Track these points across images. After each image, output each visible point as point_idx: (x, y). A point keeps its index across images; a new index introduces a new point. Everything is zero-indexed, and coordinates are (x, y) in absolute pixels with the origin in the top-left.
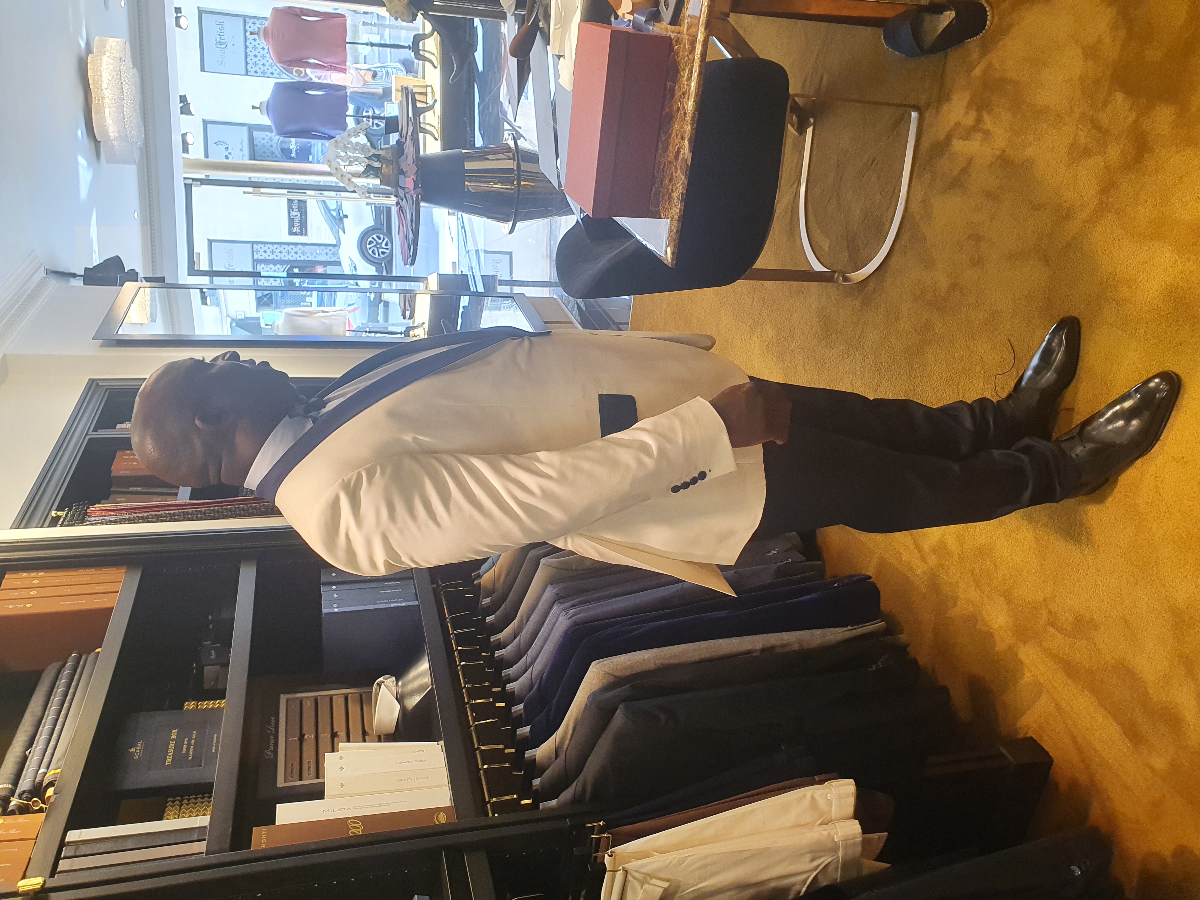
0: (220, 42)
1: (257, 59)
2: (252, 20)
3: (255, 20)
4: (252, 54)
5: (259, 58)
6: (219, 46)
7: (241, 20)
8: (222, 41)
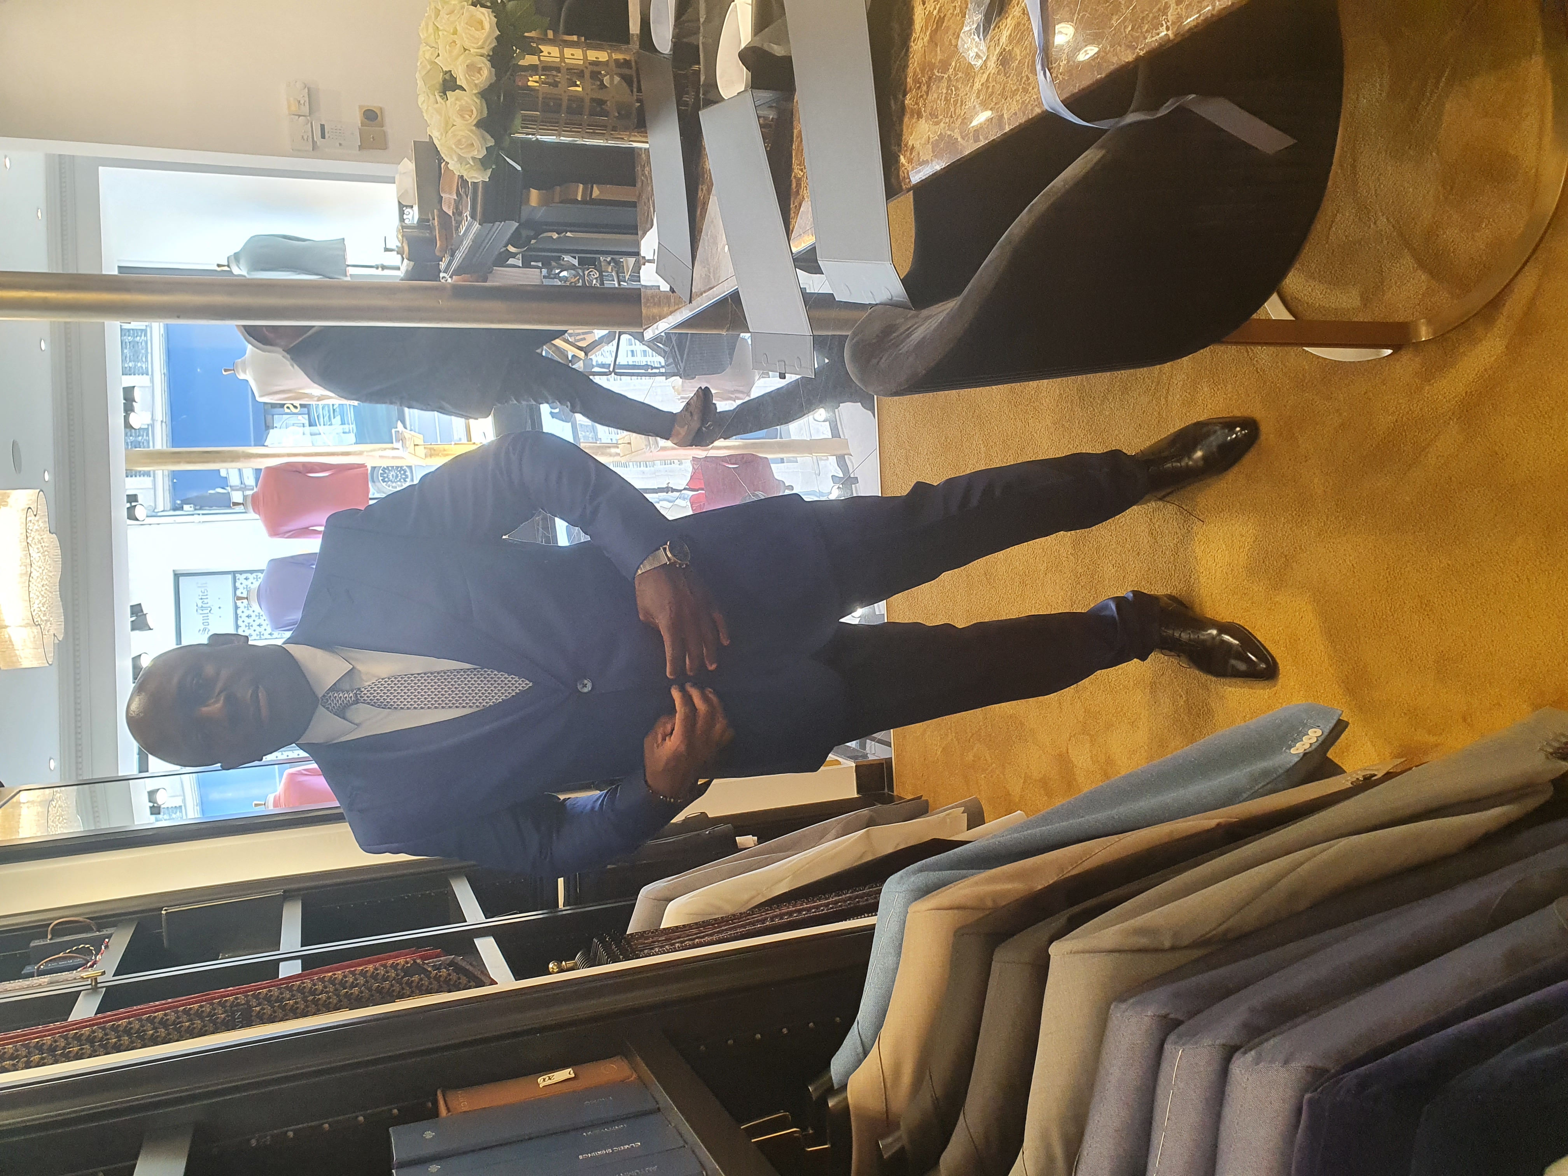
0: (202, 607)
1: (250, 620)
2: (244, 576)
3: (249, 575)
4: (244, 615)
5: (253, 618)
6: (201, 612)
7: (230, 577)
8: (204, 605)
